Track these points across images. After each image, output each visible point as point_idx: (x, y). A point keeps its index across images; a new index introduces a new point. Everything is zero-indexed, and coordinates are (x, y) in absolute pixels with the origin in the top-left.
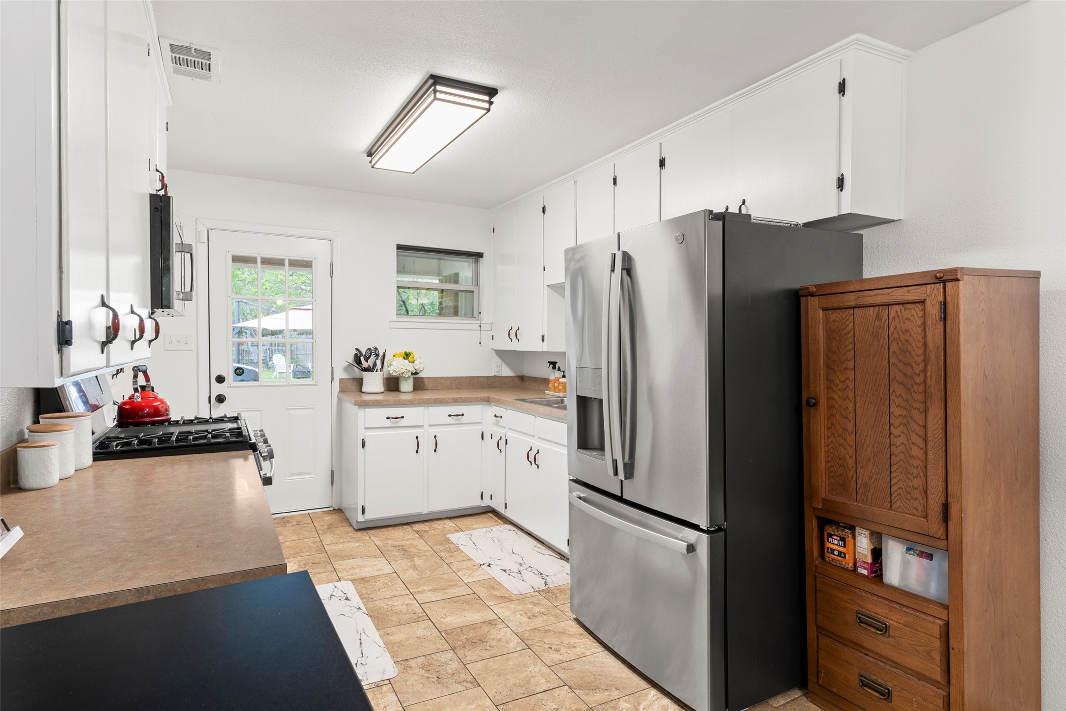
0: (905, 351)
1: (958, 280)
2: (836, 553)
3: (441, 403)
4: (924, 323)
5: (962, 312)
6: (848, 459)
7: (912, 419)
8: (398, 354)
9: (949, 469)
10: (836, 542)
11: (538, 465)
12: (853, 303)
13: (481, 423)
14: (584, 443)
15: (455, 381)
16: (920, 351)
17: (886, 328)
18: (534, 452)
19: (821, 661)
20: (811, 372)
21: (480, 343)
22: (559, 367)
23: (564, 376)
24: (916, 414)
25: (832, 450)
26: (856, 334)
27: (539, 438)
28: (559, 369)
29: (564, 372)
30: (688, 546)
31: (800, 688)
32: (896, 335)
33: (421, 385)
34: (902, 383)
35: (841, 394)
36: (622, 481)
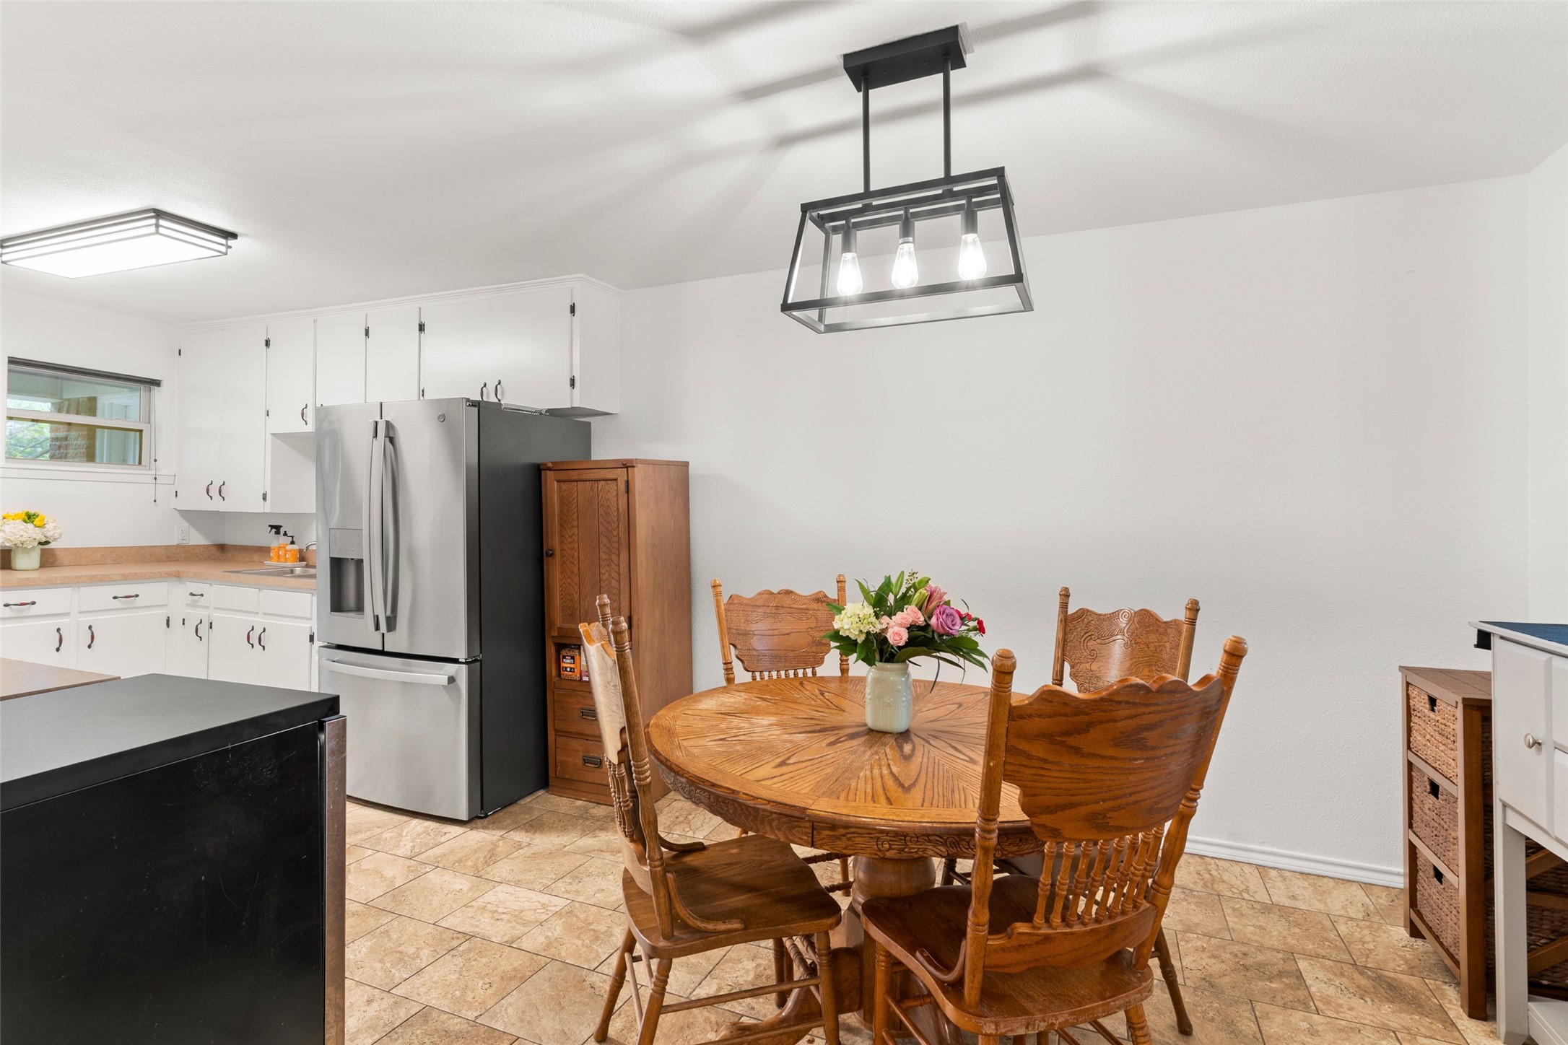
0: (607, 514)
1: (634, 467)
2: (568, 669)
3: (102, 581)
4: (617, 495)
5: (636, 488)
6: (575, 595)
7: (612, 561)
8: (11, 516)
9: (632, 593)
10: (568, 661)
11: (264, 647)
12: (576, 478)
13: (166, 605)
14: (337, 605)
15: (111, 552)
16: (616, 514)
17: (596, 497)
18: (258, 631)
19: (558, 757)
20: (549, 531)
21: (155, 501)
22: (285, 532)
23: (293, 543)
24: (614, 557)
25: (564, 590)
26: (579, 501)
27: (265, 614)
28: (285, 534)
29: (292, 537)
30: (449, 678)
31: (543, 788)
32: (602, 502)
33: (50, 560)
34: (606, 536)
35: (569, 546)
36: (383, 634)
